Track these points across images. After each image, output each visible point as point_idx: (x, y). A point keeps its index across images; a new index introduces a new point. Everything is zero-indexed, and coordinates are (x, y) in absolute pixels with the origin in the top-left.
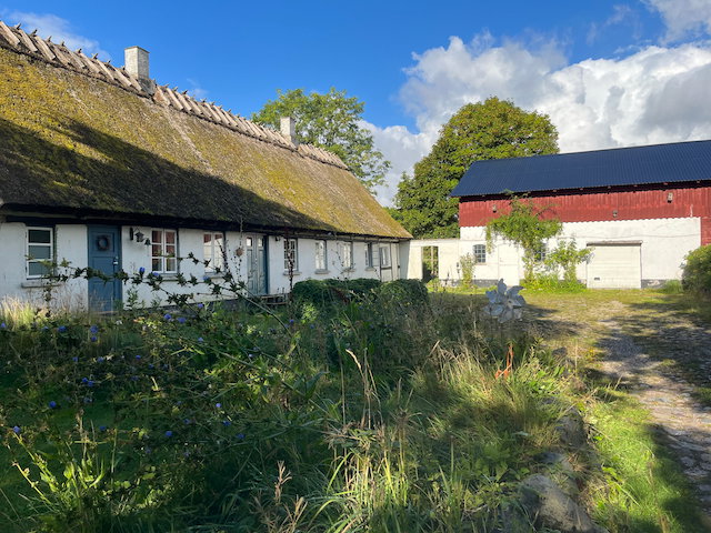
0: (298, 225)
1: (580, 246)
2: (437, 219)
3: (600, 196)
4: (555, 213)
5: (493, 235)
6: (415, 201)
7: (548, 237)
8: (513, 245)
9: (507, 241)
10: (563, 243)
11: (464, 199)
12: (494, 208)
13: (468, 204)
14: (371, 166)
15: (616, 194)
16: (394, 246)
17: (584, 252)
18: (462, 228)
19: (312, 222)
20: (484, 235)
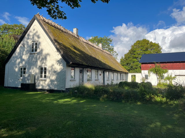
0: (111, 69)
1: (173, 76)
2: (131, 68)
3: (178, 64)
4: (166, 67)
5: (150, 72)
6: (125, 63)
7: (164, 73)
8: (155, 75)
9: (154, 74)
10: (168, 75)
11: (142, 64)
12: (150, 66)
13: (143, 65)
14: (113, 55)
15: (182, 63)
16: (125, 74)
17: (174, 77)
18: (142, 71)
19: (112, 68)
20: (148, 72)
